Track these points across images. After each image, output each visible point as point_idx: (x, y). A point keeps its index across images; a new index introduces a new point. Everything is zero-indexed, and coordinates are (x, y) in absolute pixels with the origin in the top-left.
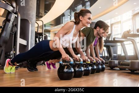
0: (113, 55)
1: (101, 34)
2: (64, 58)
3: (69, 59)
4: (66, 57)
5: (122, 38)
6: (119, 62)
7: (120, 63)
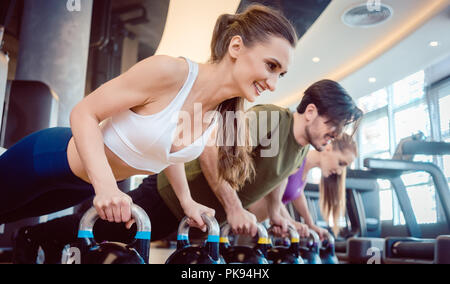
0: (365, 221)
1: (317, 137)
2: (104, 208)
3: (132, 218)
4: (116, 201)
5: (393, 160)
6: (387, 242)
7: (392, 247)
